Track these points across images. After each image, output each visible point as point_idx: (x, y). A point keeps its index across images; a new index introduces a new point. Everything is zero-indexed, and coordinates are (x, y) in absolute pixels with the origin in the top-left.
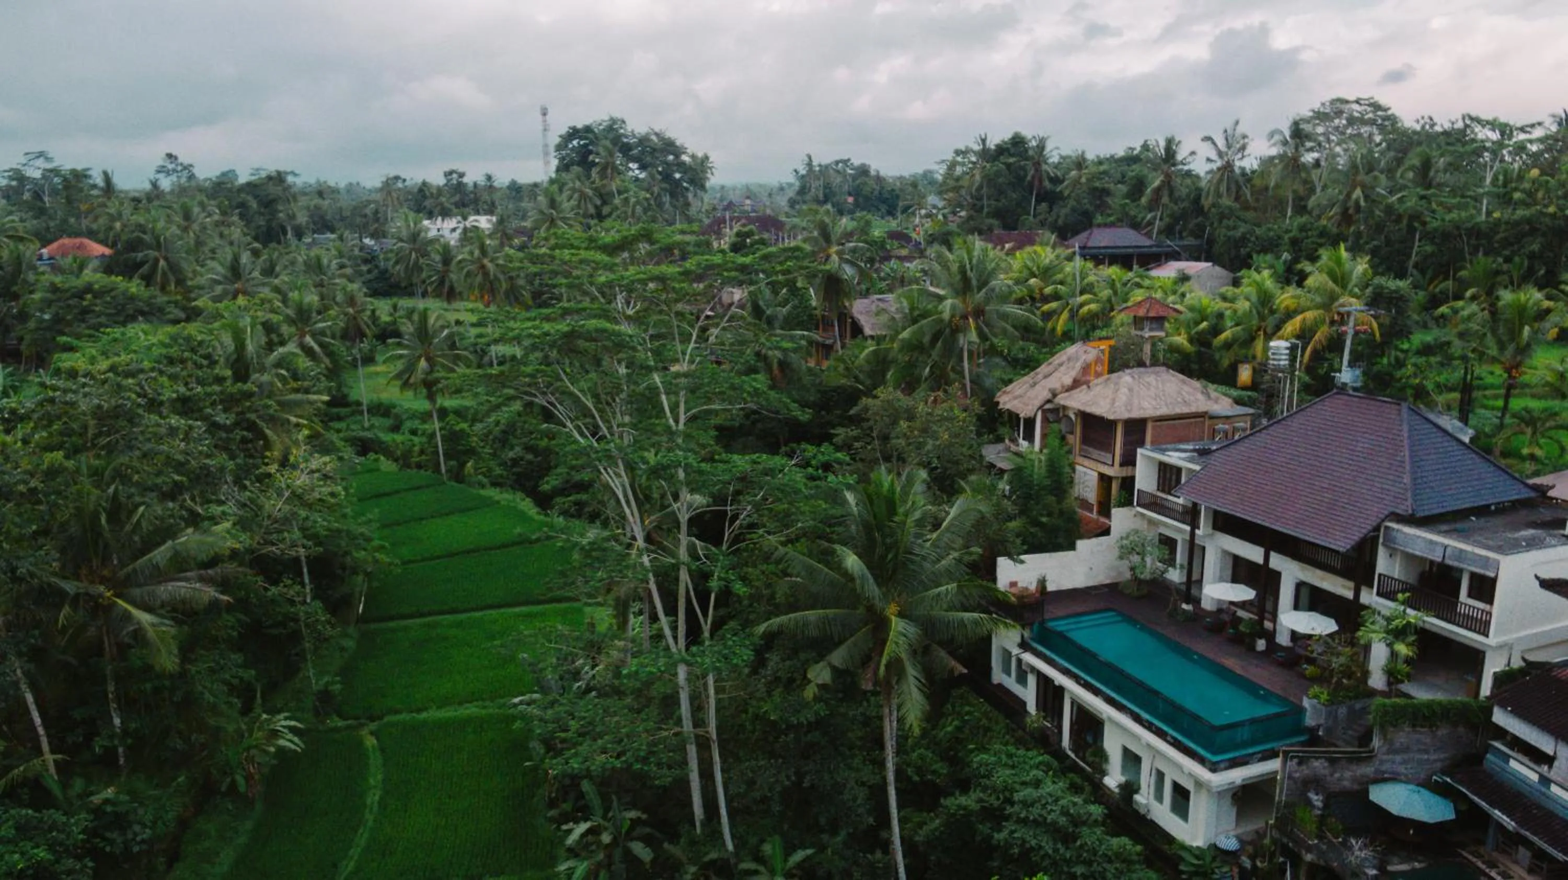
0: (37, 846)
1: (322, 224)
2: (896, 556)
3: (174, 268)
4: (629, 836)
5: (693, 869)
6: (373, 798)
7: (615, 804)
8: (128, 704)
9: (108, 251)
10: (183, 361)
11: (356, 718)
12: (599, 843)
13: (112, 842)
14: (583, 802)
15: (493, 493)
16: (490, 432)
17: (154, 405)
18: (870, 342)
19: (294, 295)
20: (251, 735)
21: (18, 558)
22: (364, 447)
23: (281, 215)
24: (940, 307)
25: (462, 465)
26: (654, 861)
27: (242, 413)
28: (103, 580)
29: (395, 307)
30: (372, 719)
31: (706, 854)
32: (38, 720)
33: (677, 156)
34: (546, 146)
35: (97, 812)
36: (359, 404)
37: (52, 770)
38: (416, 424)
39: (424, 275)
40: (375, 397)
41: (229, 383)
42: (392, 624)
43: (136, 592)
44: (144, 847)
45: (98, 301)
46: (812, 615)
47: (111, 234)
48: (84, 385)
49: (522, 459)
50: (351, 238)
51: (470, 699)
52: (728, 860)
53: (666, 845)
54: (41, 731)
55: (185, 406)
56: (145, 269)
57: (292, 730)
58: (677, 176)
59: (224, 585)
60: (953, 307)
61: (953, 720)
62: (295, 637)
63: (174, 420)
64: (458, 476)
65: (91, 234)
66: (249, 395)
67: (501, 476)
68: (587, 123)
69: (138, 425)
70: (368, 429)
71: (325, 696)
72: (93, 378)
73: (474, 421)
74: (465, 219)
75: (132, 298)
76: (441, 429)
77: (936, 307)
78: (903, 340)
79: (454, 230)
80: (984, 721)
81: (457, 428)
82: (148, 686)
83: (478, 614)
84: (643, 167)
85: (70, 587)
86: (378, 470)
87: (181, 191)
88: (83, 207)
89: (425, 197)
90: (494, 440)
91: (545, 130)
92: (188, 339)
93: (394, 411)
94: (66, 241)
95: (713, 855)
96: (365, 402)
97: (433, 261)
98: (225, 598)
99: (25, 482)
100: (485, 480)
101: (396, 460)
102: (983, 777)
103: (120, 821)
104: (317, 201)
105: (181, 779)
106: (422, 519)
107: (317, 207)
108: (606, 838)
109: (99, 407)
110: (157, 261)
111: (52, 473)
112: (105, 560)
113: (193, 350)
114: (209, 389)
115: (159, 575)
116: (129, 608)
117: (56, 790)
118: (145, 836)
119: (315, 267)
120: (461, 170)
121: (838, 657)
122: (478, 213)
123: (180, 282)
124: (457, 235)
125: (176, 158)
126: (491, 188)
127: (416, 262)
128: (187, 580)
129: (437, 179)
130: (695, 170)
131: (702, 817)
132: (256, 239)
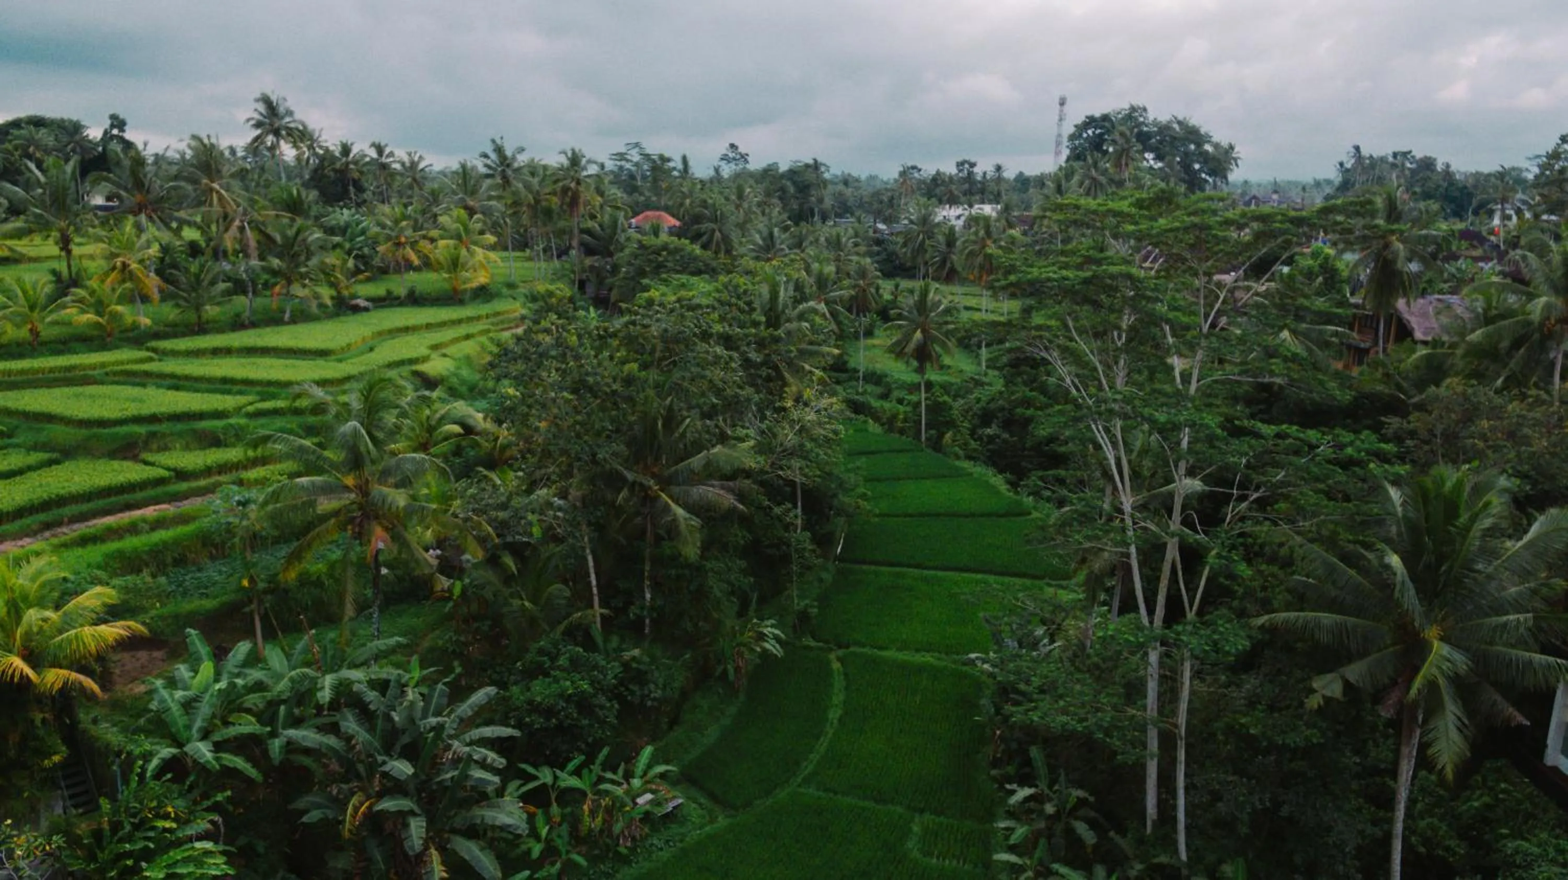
0: (583, 679)
1: (844, 209)
2: (1451, 568)
3: (726, 239)
4: (1073, 813)
5: (1139, 867)
6: (834, 714)
7: (1062, 778)
8: (657, 586)
9: (678, 223)
10: (730, 305)
11: (827, 642)
12: (1041, 812)
13: (632, 693)
14: (1027, 770)
15: (966, 465)
16: (970, 409)
17: (705, 336)
18: (1419, 346)
19: (816, 266)
20: (742, 634)
21: (599, 446)
22: (857, 408)
23: (813, 199)
24: (1529, 307)
25: (941, 435)
26: (1096, 847)
27: (769, 355)
28: (654, 476)
29: (897, 286)
30: (840, 647)
31: (1155, 856)
32: (594, 582)
33: (1199, 145)
34: (1059, 135)
35: (626, 665)
36: (856, 371)
37: (598, 619)
38: (902, 394)
39: (928, 256)
40: (871, 366)
41: (762, 328)
42: (865, 567)
43: (676, 490)
44: (655, 704)
45: (670, 258)
46: (1327, 618)
47: (682, 210)
48: (658, 312)
49: (999, 437)
50: (868, 220)
51: (928, 648)
52: (1179, 869)
53: (1112, 834)
54: (595, 590)
55: (728, 341)
56: (704, 238)
57: (777, 639)
58: (1197, 166)
59: (741, 497)
60: (1548, 307)
61: (1481, 795)
62: (786, 559)
63: (719, 350)
64: (936, 445)
65: (667, 209)
66: (777, 340)
67: (975, 450)
68: (1105, 111)
69: (692, 351)
70: (862, 394)
71: (804, 617)
72: (664, 307)
73: (955, 397)
74: (971, 206)
75: (696, 259)
76: (926, 399)
77: (1523, 306)
78: (1470, 344)
79: (958, 217)
80: (1527, 805)
81: (941, 400)
82: (673, 572)
83: (940, 574)
84: (1159, 158)
85: (630, 476)
86: (866, 430)
87: (737, 176)
88: (664, 185)
89: (937, 185)
90: (973, 416)
91: (1061, 120)
92: (737, 286)
93: (884, 380)
94: (649, 213)
95: (1163, 859)
96: (862, 370)
97: (938, 242)
98: (741, 507)
99: (609, 386)
100: (961, 453)
101: (882, 425)
102: (1519, 867)
103: (641, 678)
104: (841, 187)
105: (687, 656)
106: (899, 479)
107: (841, 194)
108: (1049, 809)
109: (666, 330)
110: (713, 231)
111: (629, 381)
112: (657, 459)
113: (739, 298)
114: (746, 331)
115: (695, 478)
116: (670, 502)
117: (599, 639)
118: (657, 695)
119: (835, 244)
120: (973, 160)
121: (1355, 671)
122: (983, 202)
123: (728, 252)
124: (960, 223)
125: (737, 148)
126: (999, 180)
127: (923, 242)
128: (713, 486)
129: (950, 169)
130: (1219, 161)
131: (1155, 817)
132: (789, 218)
